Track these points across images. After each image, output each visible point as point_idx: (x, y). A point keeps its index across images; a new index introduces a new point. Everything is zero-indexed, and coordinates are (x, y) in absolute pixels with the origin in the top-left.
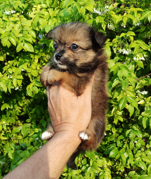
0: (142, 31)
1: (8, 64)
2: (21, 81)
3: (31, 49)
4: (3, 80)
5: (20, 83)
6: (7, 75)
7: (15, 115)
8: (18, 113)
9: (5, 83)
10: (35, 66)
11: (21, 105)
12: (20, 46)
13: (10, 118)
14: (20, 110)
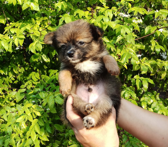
0: (137, 2)
1: (10, 25)
2: (23, 40)
3: (37, 8)
4: (4, 40)
5: (21, 42)
6: (9, 36)
7: (8, 82)
8: (12, 81)
9: (6, 42)
10: (37, 28)
11: (16, 72)
12: (26, 4)
13: (3, 85)
14: (14, 78)
